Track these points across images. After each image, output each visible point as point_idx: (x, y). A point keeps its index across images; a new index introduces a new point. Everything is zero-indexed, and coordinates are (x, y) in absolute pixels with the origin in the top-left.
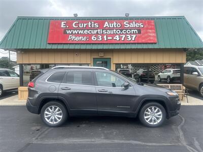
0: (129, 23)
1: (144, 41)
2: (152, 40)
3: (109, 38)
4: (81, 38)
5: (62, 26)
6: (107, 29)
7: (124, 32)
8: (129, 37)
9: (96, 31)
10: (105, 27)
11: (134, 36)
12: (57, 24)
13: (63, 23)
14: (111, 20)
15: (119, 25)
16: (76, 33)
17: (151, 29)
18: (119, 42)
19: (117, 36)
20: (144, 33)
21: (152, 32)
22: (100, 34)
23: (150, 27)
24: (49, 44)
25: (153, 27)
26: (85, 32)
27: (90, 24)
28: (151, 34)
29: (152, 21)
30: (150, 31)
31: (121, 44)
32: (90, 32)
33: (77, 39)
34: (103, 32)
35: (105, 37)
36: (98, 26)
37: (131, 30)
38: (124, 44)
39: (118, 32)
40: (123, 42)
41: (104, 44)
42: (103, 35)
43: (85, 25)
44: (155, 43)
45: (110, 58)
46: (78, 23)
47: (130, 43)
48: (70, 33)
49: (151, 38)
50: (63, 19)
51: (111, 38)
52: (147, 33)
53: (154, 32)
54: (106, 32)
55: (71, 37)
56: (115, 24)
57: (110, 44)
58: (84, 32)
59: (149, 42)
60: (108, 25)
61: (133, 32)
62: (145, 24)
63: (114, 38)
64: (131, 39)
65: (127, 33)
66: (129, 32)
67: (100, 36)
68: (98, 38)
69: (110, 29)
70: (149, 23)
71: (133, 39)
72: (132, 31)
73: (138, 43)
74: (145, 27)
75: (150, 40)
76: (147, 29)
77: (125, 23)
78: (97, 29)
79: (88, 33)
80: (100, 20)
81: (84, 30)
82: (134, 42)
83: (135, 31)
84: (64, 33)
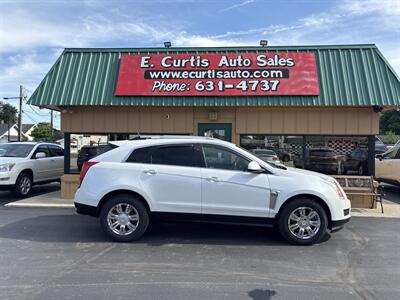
0: (266, 59)
1: (293, 92)
2: (310, 90)
3: (227, 86)
4: (175, 85)
5: (142, 65)
6: (223, 69)
7: (257, 74)
8: (266, 85)
9: (204, 73)
10: (220, 65)
11: (276, 82)
12: (133, 61)
13: (144, 58)
14: (231, 52)
15: (247, 62)
16: (168, 77)
17: (307, 69)
18: (244, 94)
19: (244, 83)
21: (311, 76)
22: (211, 79)
23: (306, 65)
24: (118, 96)
25: (312, 65)
26: (183, 74)
27: (192, 60)
28: (308, 79)
29: (312, 55)
30: (305, 72)
31: (251, 97)
32: (193, 75)
33: (168, 87)
34: (216, 75)
35: (220, 84)
36: (207, 64)
37: (269, 71)
38: (255, 96)
39: (246, 74)
40: (254, 94)
41: (218, 97)
42: (216, 80)
43: (184, 62)
44: (316, 96)
45: (230, 124)
46: (172, 59)
47: (267, 96)
48: (157, 77)
49: (309, 86)
50: (144, 52)
51: (231, 86)
52: (299, 76)
53: (314, 76)
54: (223, 74)
55: (157, 84)
56: (240, 60)
57: (229, 97)
58: (181, 75)
59: (305, 94)
60: (226, 62)
61: (274, 74)
62: (298, 60)
63: (238, 86)
64: (270, 88)
65: (261, 77)
66: (265, 74)
67: (212, 83)
68: (207, 85)
69: (234, 69)
70: (305, 59)
71: (274, 88)
72: (272, 72)
73: (282, 96)
74: (298, 65)
75: (306, 89)
76: (301, 68)
77: (258, 58)
78: (206, 69)
79: (189, 78)
80: (212, 54)
81: (182, 72)
82: (276, 93)
83: (277, 73)
84: (146, 78)
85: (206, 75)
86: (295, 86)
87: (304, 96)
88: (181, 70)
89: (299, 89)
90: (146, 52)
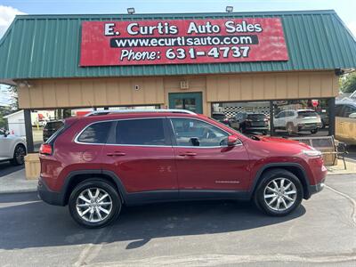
0: (234, 25)
1: (264, 57)
2: (280, 55)
3: (198, 53)
4: (144, 54)
5: (107, 33)
6: (193, 36)
7: (227, 41)
8: (237, 51)
9: (173, 40)
10: (189, 32)
11: (247, 48)
12: (96, 28)
13: (107, 25)
14: (200, 18)
15: (216, 29)
16: (136, 44)
17: (277, 34)
18: (217, 61)
19: (215, 49)
20: (264, 43)
21: (279, 41)
22: (182, 47)
23: (274, 31)
24: (83, 67)
25: (279, 31)
26: (152, 42)
27: (160, 27)
28: (277, 45)
29: (278, 20)
30: (273, 38)
31: (223, 63)
32: (162, 42)
33: (138, 56)
34: (186, 42)
35: (191, 51)
36: (176, 31)
37: (239, 37)
38: (227, 63)
39: (216, 41)
40: (226, 60)
41: (190, 64)
42: (186, 47)
43: (151, 29)
44: (285, 61)
45: (201, 93)
46: (138, 26)
47: (238, 63)
48: (124, 45)
49: (278, 52)
50: (107, 18)
51: (203, 53)
52: (268, 42)
53: (282, 41)
54: (193, 41)
55: (125, 53)
56: (208, 26)
57: (201, 64)
58: (149, 43)
59: (274, 59)
60: (195, 29)
61: (244, 40)
62: (265, 25)
63: (210, 54)
64: (242, 54)
65: (232, 43)
66: (235, 40)
67: (183, 51)
68: (178, 53)
69: (200, 36)
70: (272, 24)
71: (245, 55)
72: (242, 38)
73: (254, 62)
74: (266, 30)
75: (275, 55)
76: (269, 34)
77: (227, 24)
78: (174, 36)
79: (158, 45)
80: (180, 20)
81: (150, 39)
82: (247, 60)
83: (246, 39)
84: (112, 46)
85: (176, 42)
86: (265, 52)
87: (274, 61)
88: (149, 37)
89: (269, 55)
90: (109, 19)
